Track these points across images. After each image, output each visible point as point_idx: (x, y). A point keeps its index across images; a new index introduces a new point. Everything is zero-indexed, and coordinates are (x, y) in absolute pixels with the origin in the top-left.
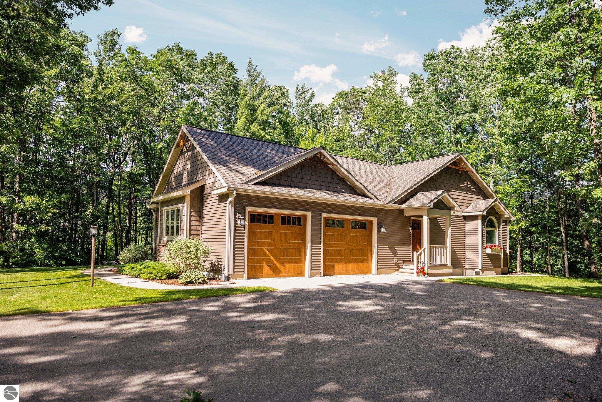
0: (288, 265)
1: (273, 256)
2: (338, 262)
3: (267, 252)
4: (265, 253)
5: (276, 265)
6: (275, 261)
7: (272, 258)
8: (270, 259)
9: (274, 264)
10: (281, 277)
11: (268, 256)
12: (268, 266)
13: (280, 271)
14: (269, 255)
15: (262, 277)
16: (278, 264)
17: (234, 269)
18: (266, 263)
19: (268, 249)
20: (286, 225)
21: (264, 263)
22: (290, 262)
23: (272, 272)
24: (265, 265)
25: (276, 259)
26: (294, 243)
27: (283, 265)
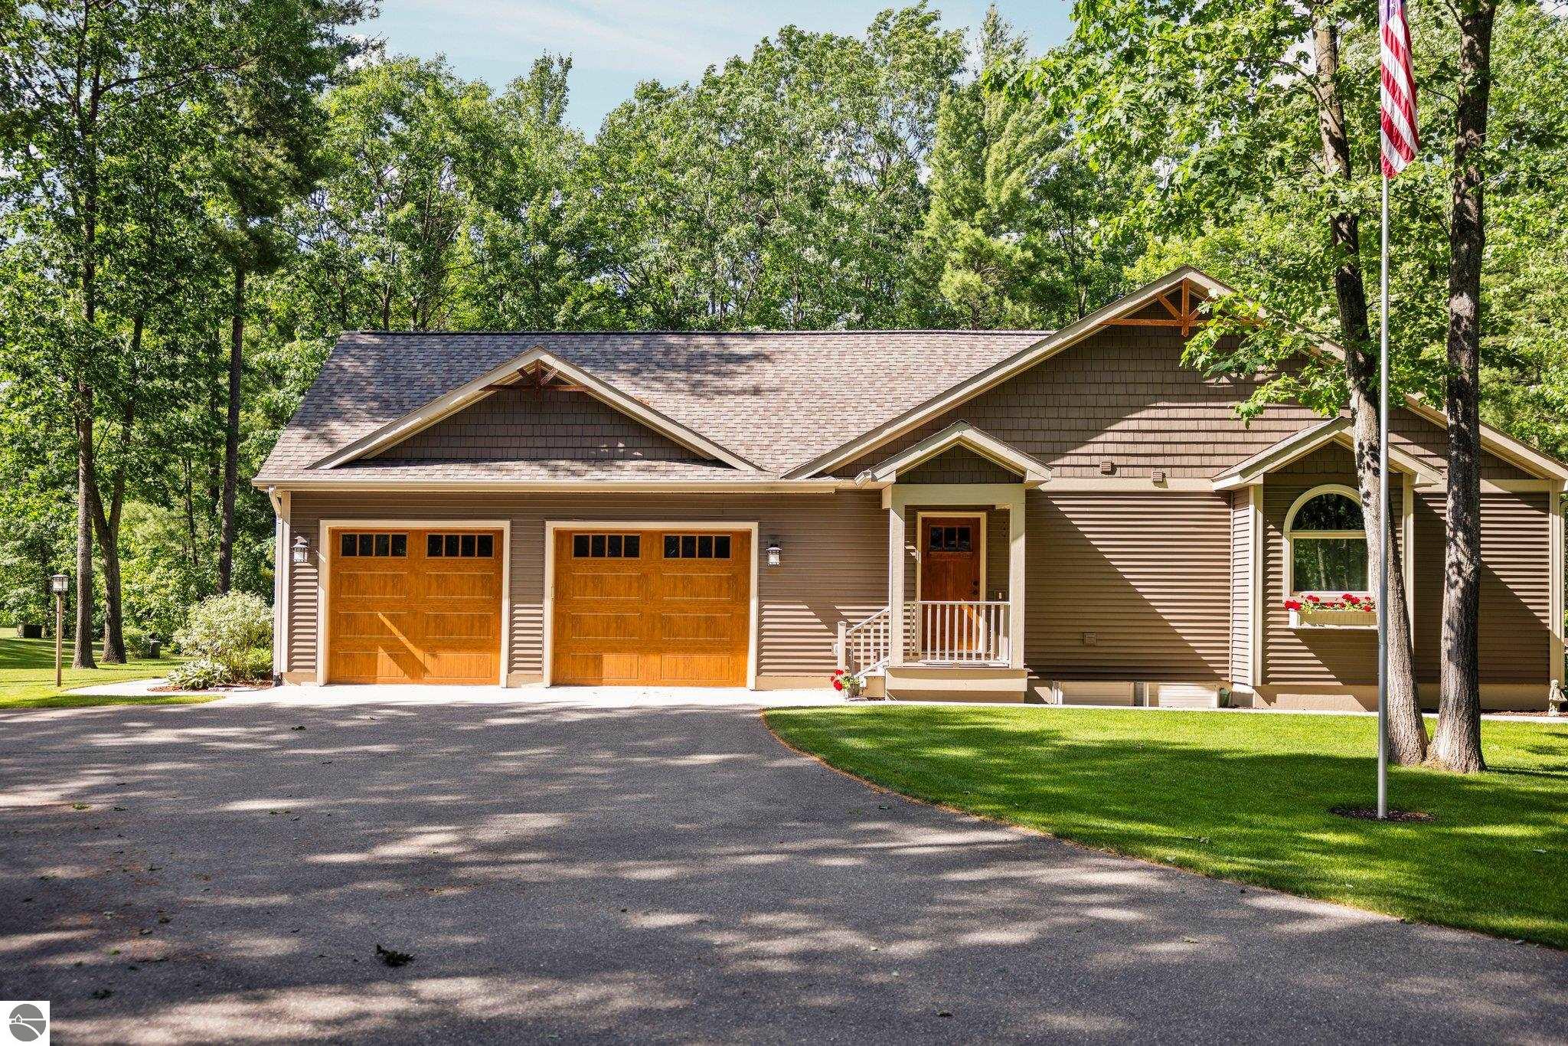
0: (447, 656)
1: (405, 634)
2: (614, 650)
3: (388, 623)
4: (383, 624)
5: (413, 656)
6: (410, 646)
7: (403, 638)
8: (397, 640)
9: (408, 650)
10: (428, 683)
11: (391, 633)
12: (391, 656)
13: (426, 670)
14: (395, 630)
15: (374, 683)
16: (419, 654)
17: (290, 661)
18: (385, 648)
19: (391, 618)
20: (444, 558)
21: (381, 650)
22: (453, 647)
23: (401, 672)
24: (382, 653)
25: (411, 640)
26: (467, 602)
27: (434, 656)
